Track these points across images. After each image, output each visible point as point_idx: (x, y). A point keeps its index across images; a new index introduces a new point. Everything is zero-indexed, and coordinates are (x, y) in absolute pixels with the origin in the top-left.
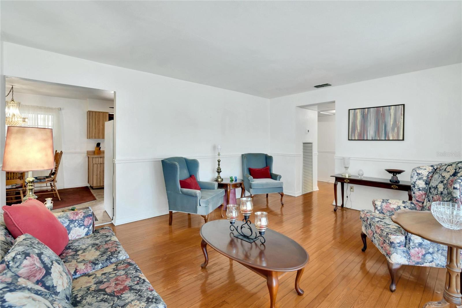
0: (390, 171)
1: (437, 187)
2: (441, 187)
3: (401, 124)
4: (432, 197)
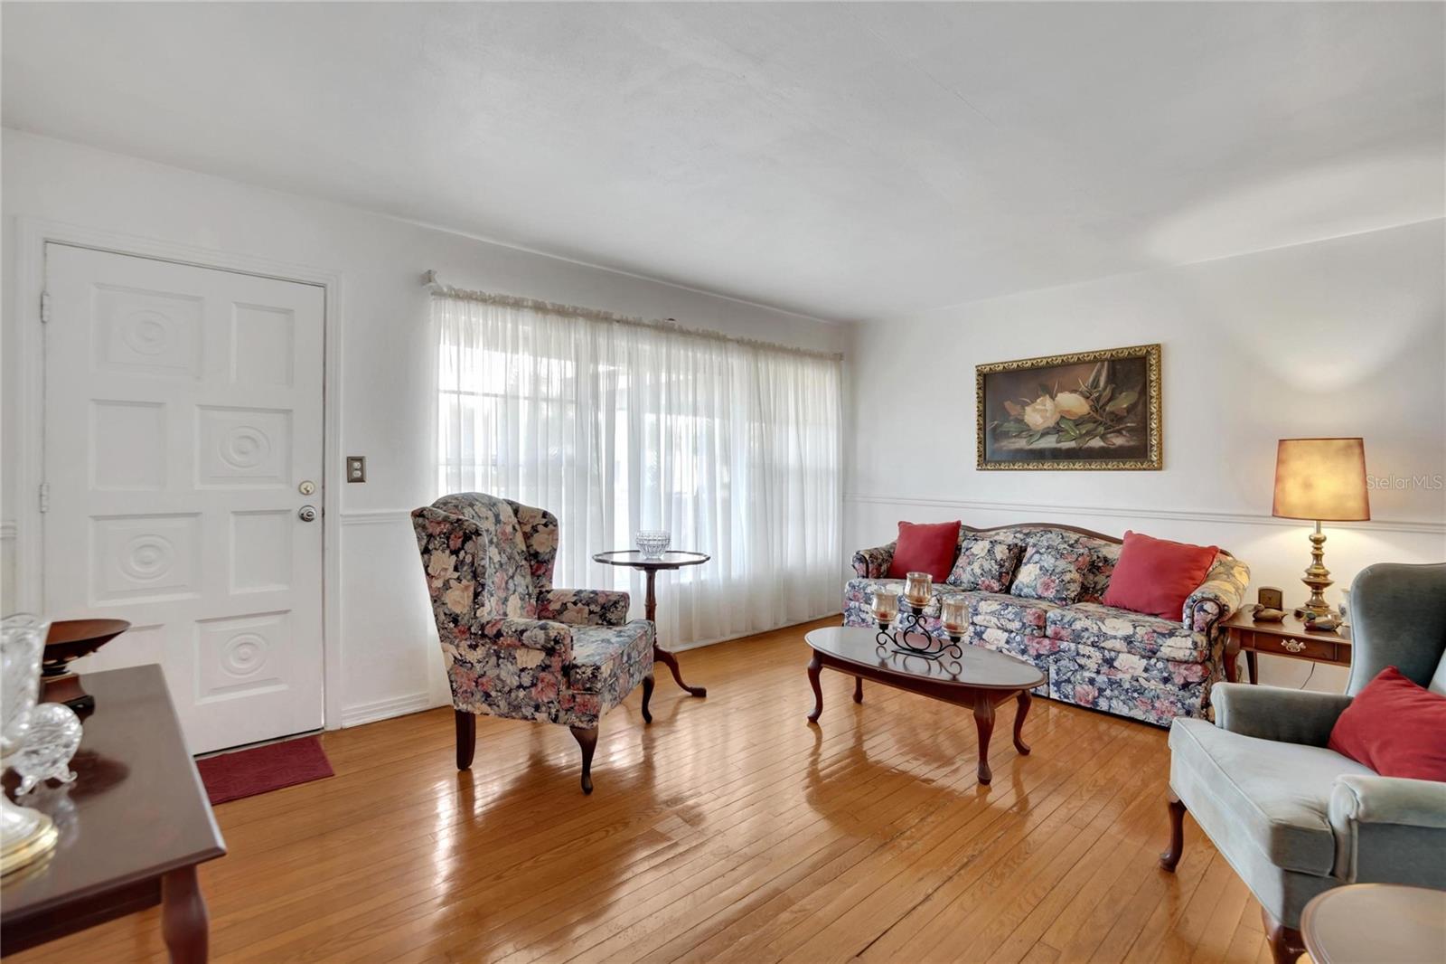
4: (492, 582)
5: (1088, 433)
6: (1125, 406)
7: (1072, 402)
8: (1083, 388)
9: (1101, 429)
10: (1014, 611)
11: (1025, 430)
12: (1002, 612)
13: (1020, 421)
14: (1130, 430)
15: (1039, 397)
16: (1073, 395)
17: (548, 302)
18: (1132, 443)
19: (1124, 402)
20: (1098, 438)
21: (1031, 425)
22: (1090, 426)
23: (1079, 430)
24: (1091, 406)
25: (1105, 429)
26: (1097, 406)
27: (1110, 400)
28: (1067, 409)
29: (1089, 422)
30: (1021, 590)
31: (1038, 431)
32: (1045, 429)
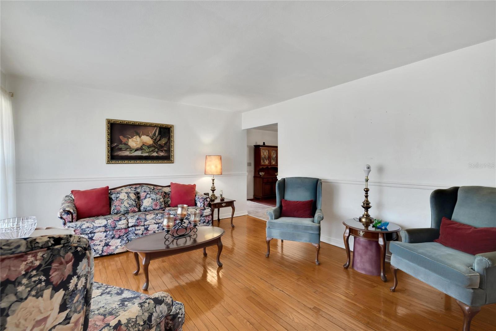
5: (152, 151)
6: (164, 143)
7: (147, 139)
8: (151, 135)
9: (156, 150)
10: (160, 215)
11: (129, 148)
12: (156, 217)
13: (126, 144)
14: (165, 151)
15: (135, 136)
16: (147, 137)
18: (166, 155)
19: (163, 141)
20: (155, 152)
21: (131, 146)
22: (153, 148)
23: (149, 149)
24: (153, 142)
25: (158, 150)
26: (155, 141)
27: (160, 140)
28: (145, 142)
29: (153, 147)
30: (146, 209)
31: (134, 149)
32: (137, 148)
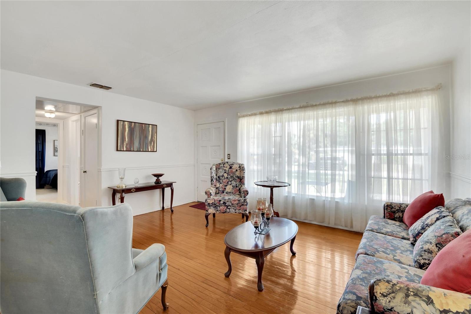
0: (155, 175)
1: (223, 176)
2: (226, 175)
3: (155, 140)
4: (222, 181)
17: (264, 111)
